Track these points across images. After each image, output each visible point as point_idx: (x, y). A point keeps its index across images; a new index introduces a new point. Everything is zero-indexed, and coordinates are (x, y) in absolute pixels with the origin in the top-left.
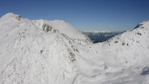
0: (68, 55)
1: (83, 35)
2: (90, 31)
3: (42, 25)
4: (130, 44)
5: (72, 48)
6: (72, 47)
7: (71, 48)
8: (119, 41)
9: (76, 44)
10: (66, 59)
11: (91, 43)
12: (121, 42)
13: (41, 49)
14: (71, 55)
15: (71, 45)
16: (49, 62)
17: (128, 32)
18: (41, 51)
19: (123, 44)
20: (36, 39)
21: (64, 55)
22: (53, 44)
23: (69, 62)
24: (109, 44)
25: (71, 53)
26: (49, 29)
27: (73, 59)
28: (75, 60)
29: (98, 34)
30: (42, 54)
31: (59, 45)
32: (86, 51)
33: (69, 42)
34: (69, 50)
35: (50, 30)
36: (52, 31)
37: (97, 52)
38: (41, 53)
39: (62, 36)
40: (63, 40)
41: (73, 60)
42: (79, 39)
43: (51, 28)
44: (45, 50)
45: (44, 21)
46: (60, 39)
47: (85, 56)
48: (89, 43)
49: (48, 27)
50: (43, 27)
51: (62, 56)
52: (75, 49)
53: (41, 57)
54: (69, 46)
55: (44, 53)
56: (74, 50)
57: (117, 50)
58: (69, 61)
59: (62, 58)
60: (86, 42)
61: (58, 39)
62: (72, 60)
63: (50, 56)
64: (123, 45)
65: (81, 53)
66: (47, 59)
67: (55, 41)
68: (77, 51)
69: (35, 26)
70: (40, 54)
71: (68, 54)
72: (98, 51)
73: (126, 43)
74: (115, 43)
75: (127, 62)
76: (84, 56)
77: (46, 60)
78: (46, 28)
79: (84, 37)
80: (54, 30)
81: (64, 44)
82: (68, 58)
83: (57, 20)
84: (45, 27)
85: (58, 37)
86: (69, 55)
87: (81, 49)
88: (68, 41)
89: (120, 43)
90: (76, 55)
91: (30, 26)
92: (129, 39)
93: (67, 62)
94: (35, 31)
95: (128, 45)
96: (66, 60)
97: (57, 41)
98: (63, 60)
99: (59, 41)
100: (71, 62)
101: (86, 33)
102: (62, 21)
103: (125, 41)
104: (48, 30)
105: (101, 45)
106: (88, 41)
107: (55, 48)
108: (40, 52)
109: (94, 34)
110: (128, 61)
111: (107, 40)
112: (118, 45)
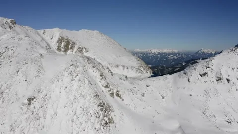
0: (94, 108)
1: (133, 58)
2: (145, 50)
3: (56, 39)
4: (233, 80)
5: (107, 89)
6: (106, 87)
7: (103, 89)
8: (209, 73)
9: (117, 78)
10: (89, 119)
11: (148, 72)
12: (214, 75)
13: (29, 94)
14: (101, 110)
15: (103, 83)
16: (44, 129)
17: (225, 52)
18: (30, 100)
19: (219, 79)
20: (24, 69)
21: (85, 110)
22: (60, 80)
23: (97, 128)
24: (189, 79)
25: (101, 105)
26: (70, 46)
27: (106, 119)
28: (111, 121)
29: (158, 54)
30: (32, 106)
31: (76, 84)
32: (139, 96)
33: (101, 76)
34: (97, 96)
35: (72, 48)
36: (76, 49)
37: (163, 98)
38: (30, 104)
39: (85, 62)
40: (85, 71)
41: (106, 123)
42: (126, 65)
43: (74, 44)
44: (41, 95)
45: (62, 30)
46: (80, 69)
47: (135, 108)
48: (145, 72)
49: (68, 43)
50: (57, 42)
51: (79, 111)
52: (115, 92)
53: (26, 116)
54: (100, 84)
55: (36, 104)
56: (112, 94)
57: (207, 93)
58: (97, 126)
59: (80, 119)
60: (138, 70)
61: (74, 69)
62: (103, 122)
63: (50, 111)
64: (217, 81)
65: (127, 99)
66: (42, 120)
67: (66, 74)
68: (118, 95)
69: (31, 39)
70: (25, 108)
71: (96, 107)
72: (164, 95)
73: (225, 77)
74: (201, 76)
75: (230, 122)
76: (133, 109)
77: (38, 122)
78: (63, 44)
79: (135, 62)
80: (79, 48)
81: (87, 82)
82: (94, 117)
83: (86, 30)
84: (61, 43)
85: (75, 63)
86: (98, 109)
87: (126, 91)
88: (98, 74)
89: (212, 77)
90: (115, 107)
91: (20, 39)
92: (231, 69)
93: (90, 127)
94: (27, 49)
95: (228, 81)
96: (89, 122)
97: (71, 74)
98: (81, 123)
99: (75, 74)
100: (102, 127)
101: (139, 53)
102: (95, 32)
103: (221, 73)
104: (67, 48)
105: (171, 81)
106: (142, 69)
107: (63, 92)
108: (26, 101)
109: (151, 54)
110: (232, 118)
111: (184, 70)
112: (209, 83)
